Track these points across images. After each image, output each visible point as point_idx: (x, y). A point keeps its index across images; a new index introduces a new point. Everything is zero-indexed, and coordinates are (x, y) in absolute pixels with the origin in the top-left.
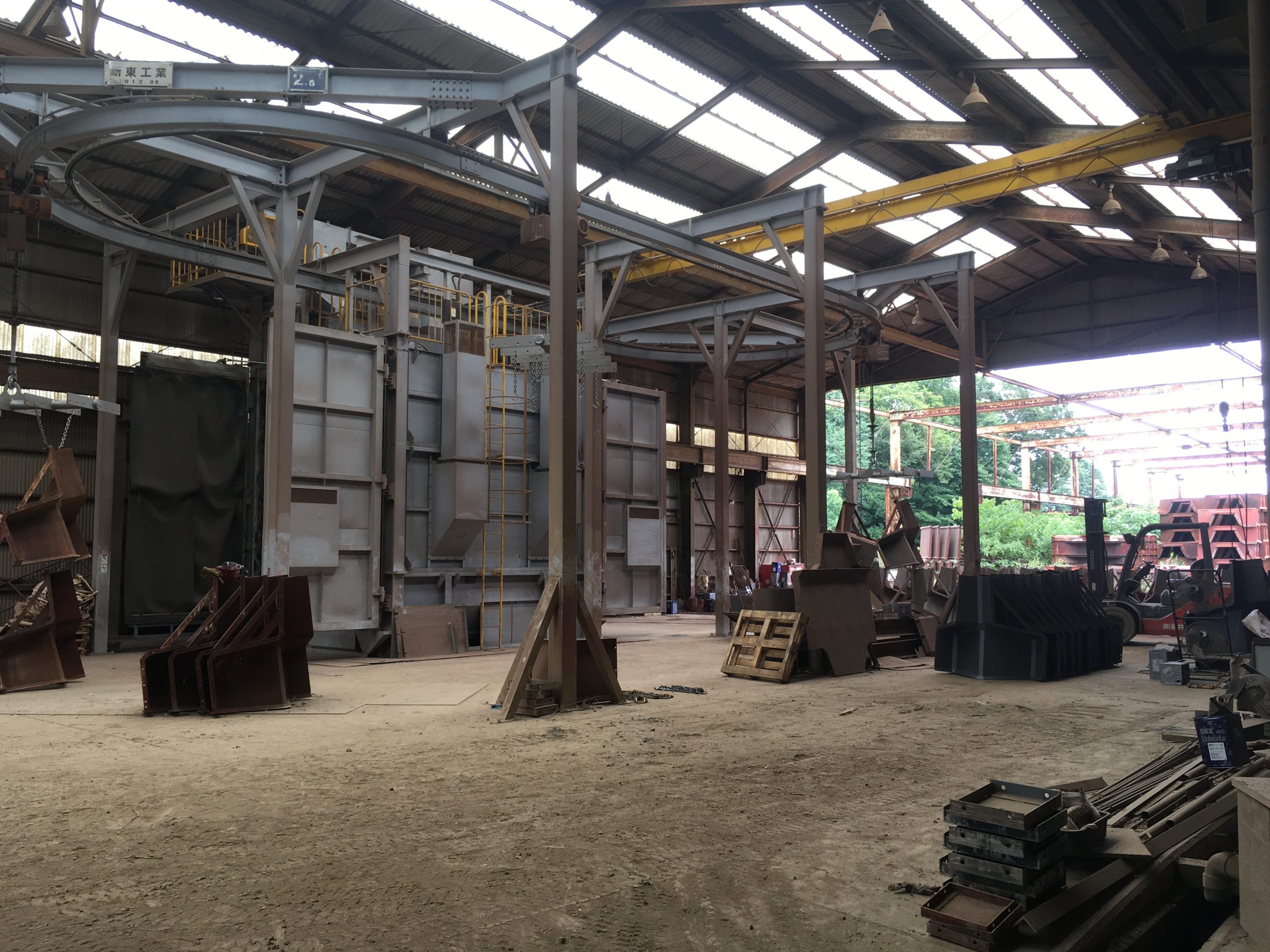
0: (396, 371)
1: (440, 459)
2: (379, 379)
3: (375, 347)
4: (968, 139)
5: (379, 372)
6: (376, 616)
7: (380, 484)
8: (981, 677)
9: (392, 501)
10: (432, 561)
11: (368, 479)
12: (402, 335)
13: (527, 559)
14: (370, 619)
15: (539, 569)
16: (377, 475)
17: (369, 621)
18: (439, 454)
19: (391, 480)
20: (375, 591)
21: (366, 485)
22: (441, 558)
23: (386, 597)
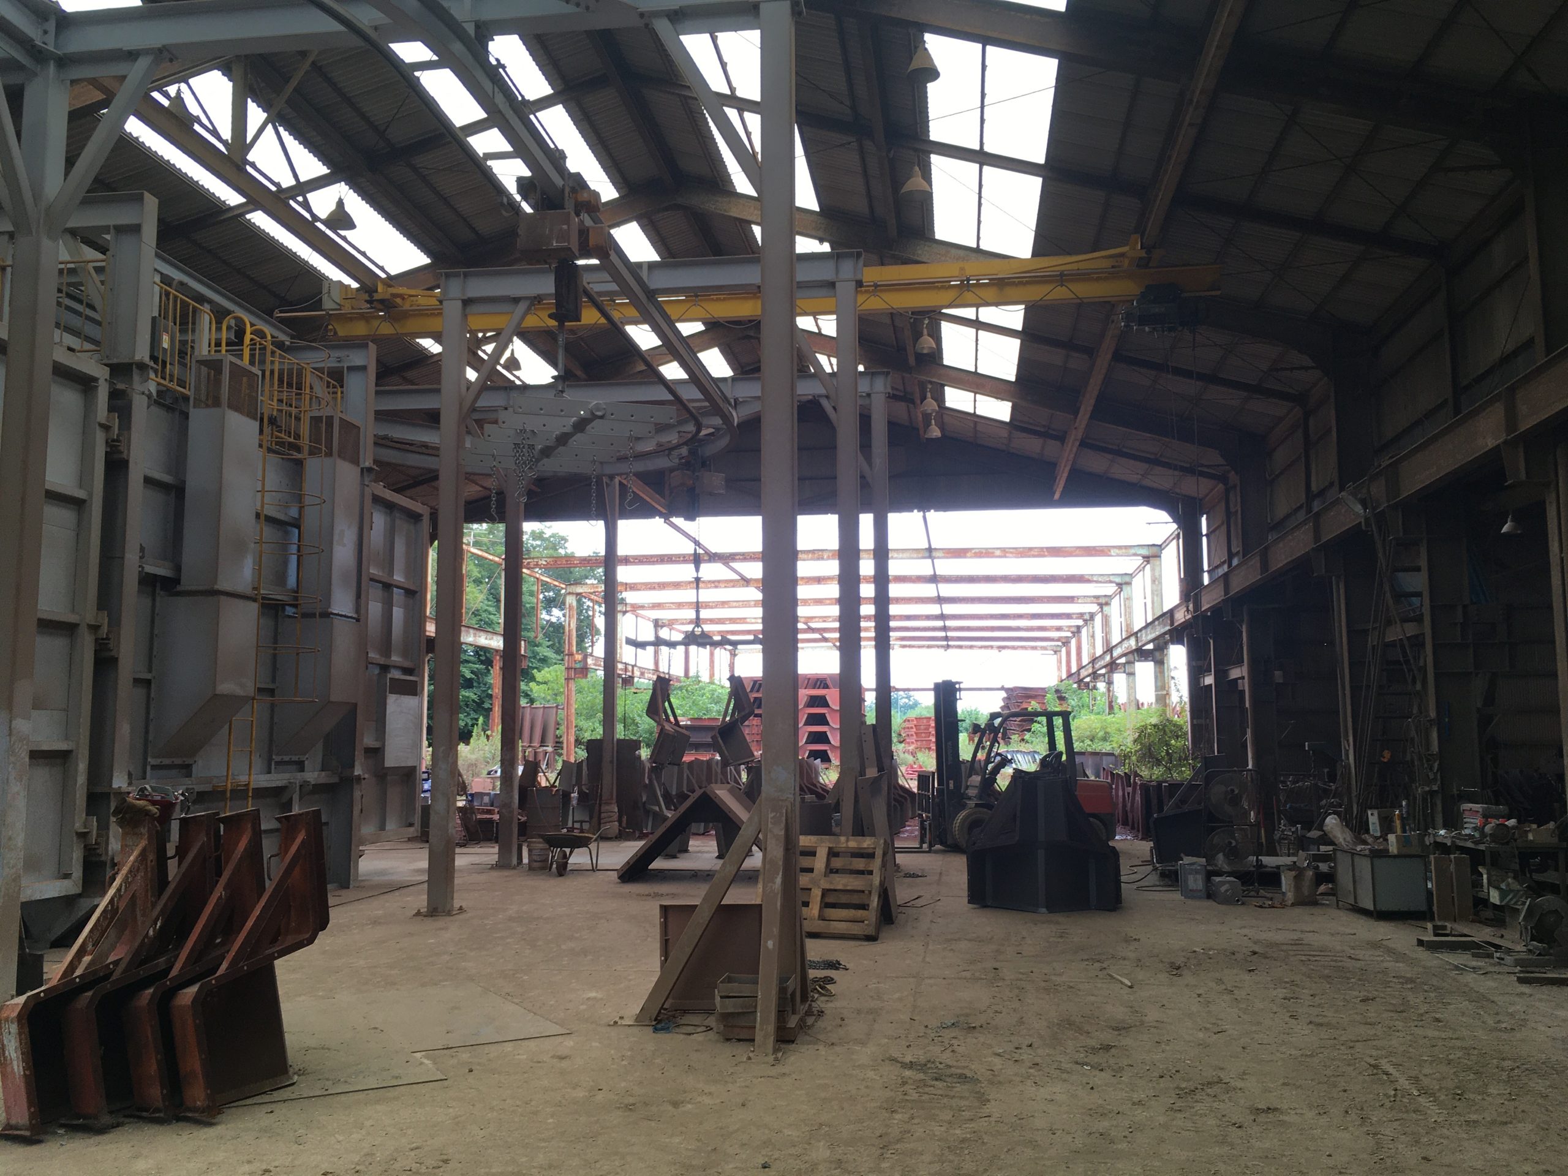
0: (129, 428)
1: (179, 588)
2: (100, 437)
3: (96, 380)
4: (821, 234)
5: (101, 425)
6: (77, 872)
7: (94, 628)
8: (1044, 910)
9: (114, 661)
10: (154, 767)
11: (72, 618)
12: (142, 367)
13: (270, 760)
14: (67, 876)
15: (287, 776)
16: (89, 613)
17: (66, 882)
18: (176, 581)
19: (115, 622)
20: (78, 826)
21: (68, 629)
22: (167, 761)
23: (98, 835)
